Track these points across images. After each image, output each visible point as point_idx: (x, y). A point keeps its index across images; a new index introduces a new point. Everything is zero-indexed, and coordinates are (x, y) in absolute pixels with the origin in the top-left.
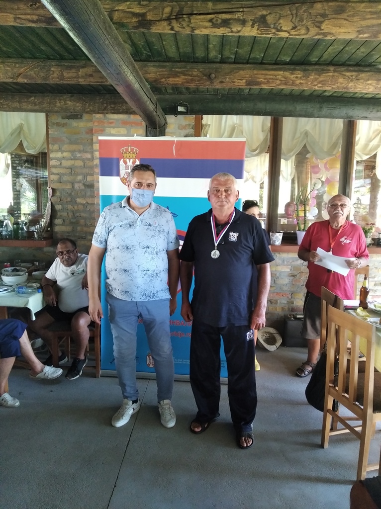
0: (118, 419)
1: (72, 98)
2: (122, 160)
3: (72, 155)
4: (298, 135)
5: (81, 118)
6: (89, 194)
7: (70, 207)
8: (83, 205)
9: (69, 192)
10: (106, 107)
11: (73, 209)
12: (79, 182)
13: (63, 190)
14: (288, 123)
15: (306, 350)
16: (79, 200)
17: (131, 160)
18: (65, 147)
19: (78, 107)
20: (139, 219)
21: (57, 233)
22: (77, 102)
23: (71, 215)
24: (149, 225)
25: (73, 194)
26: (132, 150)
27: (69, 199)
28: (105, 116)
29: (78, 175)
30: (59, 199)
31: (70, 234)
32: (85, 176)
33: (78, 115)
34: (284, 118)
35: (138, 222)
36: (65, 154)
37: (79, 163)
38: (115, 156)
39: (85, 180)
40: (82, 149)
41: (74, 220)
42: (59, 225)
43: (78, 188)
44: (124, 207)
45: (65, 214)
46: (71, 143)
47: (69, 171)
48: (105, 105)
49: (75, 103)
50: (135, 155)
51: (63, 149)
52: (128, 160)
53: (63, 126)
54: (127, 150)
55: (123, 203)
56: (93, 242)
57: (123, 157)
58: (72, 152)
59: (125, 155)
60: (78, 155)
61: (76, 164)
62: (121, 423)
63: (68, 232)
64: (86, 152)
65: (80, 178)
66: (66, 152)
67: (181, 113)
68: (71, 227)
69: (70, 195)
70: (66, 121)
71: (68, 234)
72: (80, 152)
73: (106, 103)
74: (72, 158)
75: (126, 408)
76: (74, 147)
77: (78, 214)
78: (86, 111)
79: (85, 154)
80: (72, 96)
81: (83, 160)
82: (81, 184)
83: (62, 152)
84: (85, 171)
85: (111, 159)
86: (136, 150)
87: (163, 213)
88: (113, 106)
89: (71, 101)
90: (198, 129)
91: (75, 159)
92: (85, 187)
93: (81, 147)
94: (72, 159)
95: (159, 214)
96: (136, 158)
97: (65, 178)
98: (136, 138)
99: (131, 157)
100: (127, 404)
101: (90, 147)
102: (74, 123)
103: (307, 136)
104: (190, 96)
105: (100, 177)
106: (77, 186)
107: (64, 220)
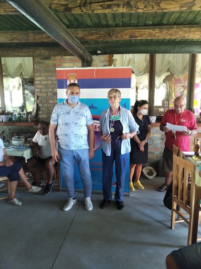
0: (66, 207)
1: (44, 49)
2: (68, 80)
3: (46, 78)
4: (165, 63)
5: (50, 59)
6: (55, 98)
7: (46, 105)
8: (52, 104)
9: (45, 97)
10: (61, 53)
11: (48, 106)
12: (50, 92)
13: (42, 96)
14: (159, 57)
15: (164, 178)
16: (50, 102)
17: (73, 80)
18: (43, 74)
19: (47, 53)
20: (72, 110)
21: (40, 118)
22: (46, 51)
23: (46, 109)
24: (77, 113)
25: (47, 98)
26: (73, 75)
27: (45, 101)
28: (62, 57)
29: (49, 88)
30: (40, 101)
31: (46, 119)
32: (53, 89)
33: (49, 57)
34: (157, 54)
35: (71, 111)
36: (43, 78)
37: (50, 82)
38: (65, 78)
39: (53, 91)
40: (51, 75)
41: (48, 112)
42: (41, 114)
43: (50, 95)
44: (65, 104)
45: (43, 109)
46: (46, 72)
47: (45, 86)
48: (60, 52)
49: (45, 51)
50: (75, 77)
51: (42, 75)
52: (71, 80)
53: (41, 64)
54: (71, 75)
55: (65, 102)
56: (51, 122)
57: (69, 79)
58: (46, 76)
59: (70, 78)
60: (49, 78)
61: (48, 83)
62: (67, 209)
63: (45, 118)
64: (53, 76)
65: (50, 90)
66: (43, 77)
67: (100, 54)
68: (47, 115)
69: (46, 99)
70: (43, 61)
71: (45, 119)
72: (50, 76)
73: (61, 51)
74: (46, 79)
75: (70, 202)
76: (47, 74)
77: (50, 109)
78: (51, 55)
79: (53, 77)
80: (44, 48)
81: (52, 81)
82: (51, 93)
83: (41, 77)
84: (52, 86)
85: (63, 80)
86: (75, 75)
87: (84, 107)
88: (64, 52)
89: (43, 50)
90: (111, 62)
91: (48, 80)
92: (53, 94)
93: (51, 74)
94: (46, 81)
95: (82, 107)
96: (76, 79)
97: (43, 90)
98: (75, 68)
99: (73, 78)
100: (70, 200)
101: (55, 74)
102: (47, 62)
103: (170, 64)
104: (104, 45)
105: (57, 89)
106: (49, 94)
107: (43, 112)
